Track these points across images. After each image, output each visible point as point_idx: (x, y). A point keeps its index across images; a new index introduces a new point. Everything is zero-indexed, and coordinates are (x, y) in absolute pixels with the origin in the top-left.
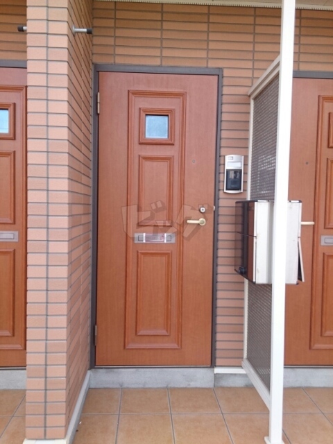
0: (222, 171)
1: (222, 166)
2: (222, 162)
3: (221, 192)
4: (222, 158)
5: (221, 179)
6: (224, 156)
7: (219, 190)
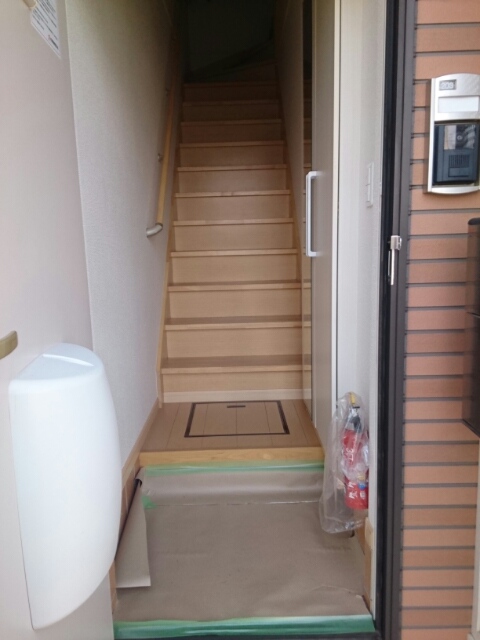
0: (419, 128)
1: (420, 114)
2: (420, 101)
3: (417, 193)
4: (420, 89)
5: (418, 154)
6: (429, 83)
7: (412, 187)
